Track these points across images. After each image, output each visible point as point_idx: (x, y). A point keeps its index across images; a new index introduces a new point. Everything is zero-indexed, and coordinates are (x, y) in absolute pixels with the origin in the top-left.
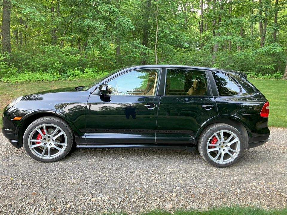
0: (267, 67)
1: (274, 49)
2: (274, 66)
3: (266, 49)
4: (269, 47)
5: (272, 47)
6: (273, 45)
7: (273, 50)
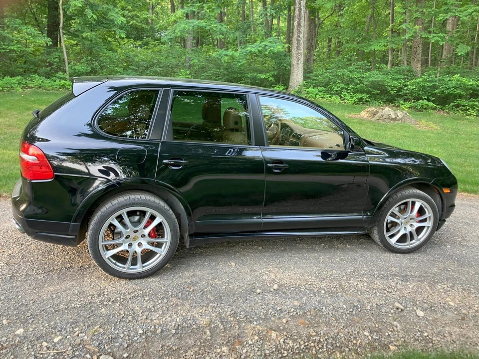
0: (263, 76)
1: (270, 47)
2: (273, 76)
3: (260, 47)
4: (264, 43)
5: (268, 44)
6: (269, 41)
7: (269, 50)
